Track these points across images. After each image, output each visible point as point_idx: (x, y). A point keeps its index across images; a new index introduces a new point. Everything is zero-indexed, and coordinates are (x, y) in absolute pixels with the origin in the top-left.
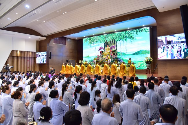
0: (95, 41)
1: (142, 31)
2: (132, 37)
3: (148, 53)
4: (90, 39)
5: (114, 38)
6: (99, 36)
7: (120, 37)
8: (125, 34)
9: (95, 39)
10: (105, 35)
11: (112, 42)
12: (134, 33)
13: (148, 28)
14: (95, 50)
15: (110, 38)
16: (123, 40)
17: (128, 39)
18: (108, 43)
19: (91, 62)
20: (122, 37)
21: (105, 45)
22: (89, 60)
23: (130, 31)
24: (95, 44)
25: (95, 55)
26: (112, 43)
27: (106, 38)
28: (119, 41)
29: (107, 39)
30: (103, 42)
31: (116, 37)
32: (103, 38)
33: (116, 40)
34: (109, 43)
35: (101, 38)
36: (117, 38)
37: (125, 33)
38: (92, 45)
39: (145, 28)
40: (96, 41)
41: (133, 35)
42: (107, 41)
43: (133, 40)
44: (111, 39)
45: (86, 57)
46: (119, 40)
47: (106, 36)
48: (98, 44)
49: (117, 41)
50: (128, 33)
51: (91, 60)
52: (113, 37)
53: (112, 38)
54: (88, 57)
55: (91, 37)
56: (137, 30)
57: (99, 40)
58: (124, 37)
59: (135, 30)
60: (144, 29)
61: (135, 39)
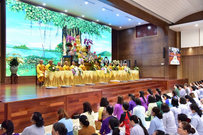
0: (44, 18)
1: (106, 30)
2: (98, 33)
3: (110, 55)
4: (30, 8)
5: (78, 27)
6: (52, 12)
7: (86, 28)
8: (91, 26)
9: (44, 14)
10: (65, 15)
11: (74, 31)
12: (99, 29)
13: (111, 29)
14: (43, 35)
15: (72, 24)
16: (88, 33)
17: (94, 34)
18: (68, 30)
19: (33, 59)
20: (88, 28)
21: (63, 33)
22: (27, 56)
23: (96, 25)
24: (43, 25)
25: (42, 47)
26: (75, 33)
27: (65, 20)
28: (85, 33)
29: (66, 23)
30: (59, 26)
31: (80, 25)
32: (61, 19)
33: (80, 29)
34: (70, 31)
35: (56, 17)
36: (82, 28)
37: (91, 24)
38: (35, 24)
39: (109, 27)
40: (46, 19)
41: (99, 31)
42: (68, 28)
43: (99, 37)
44: (74, 26)
45: (17, 47)
46: (85, 31)
47: (66, 17)
48: (50, 26)
49: (82, 33)
50: (95, 27)
51: (32, 55)
52: (77, 24)
53: (75, 24)
54: (24, 48)
55: (34, 7)
56: (103, 26)
57: (52, 20)
58: (90, 29)
59: (101, 26)
60: (108, 29)
61: (101, 37)
